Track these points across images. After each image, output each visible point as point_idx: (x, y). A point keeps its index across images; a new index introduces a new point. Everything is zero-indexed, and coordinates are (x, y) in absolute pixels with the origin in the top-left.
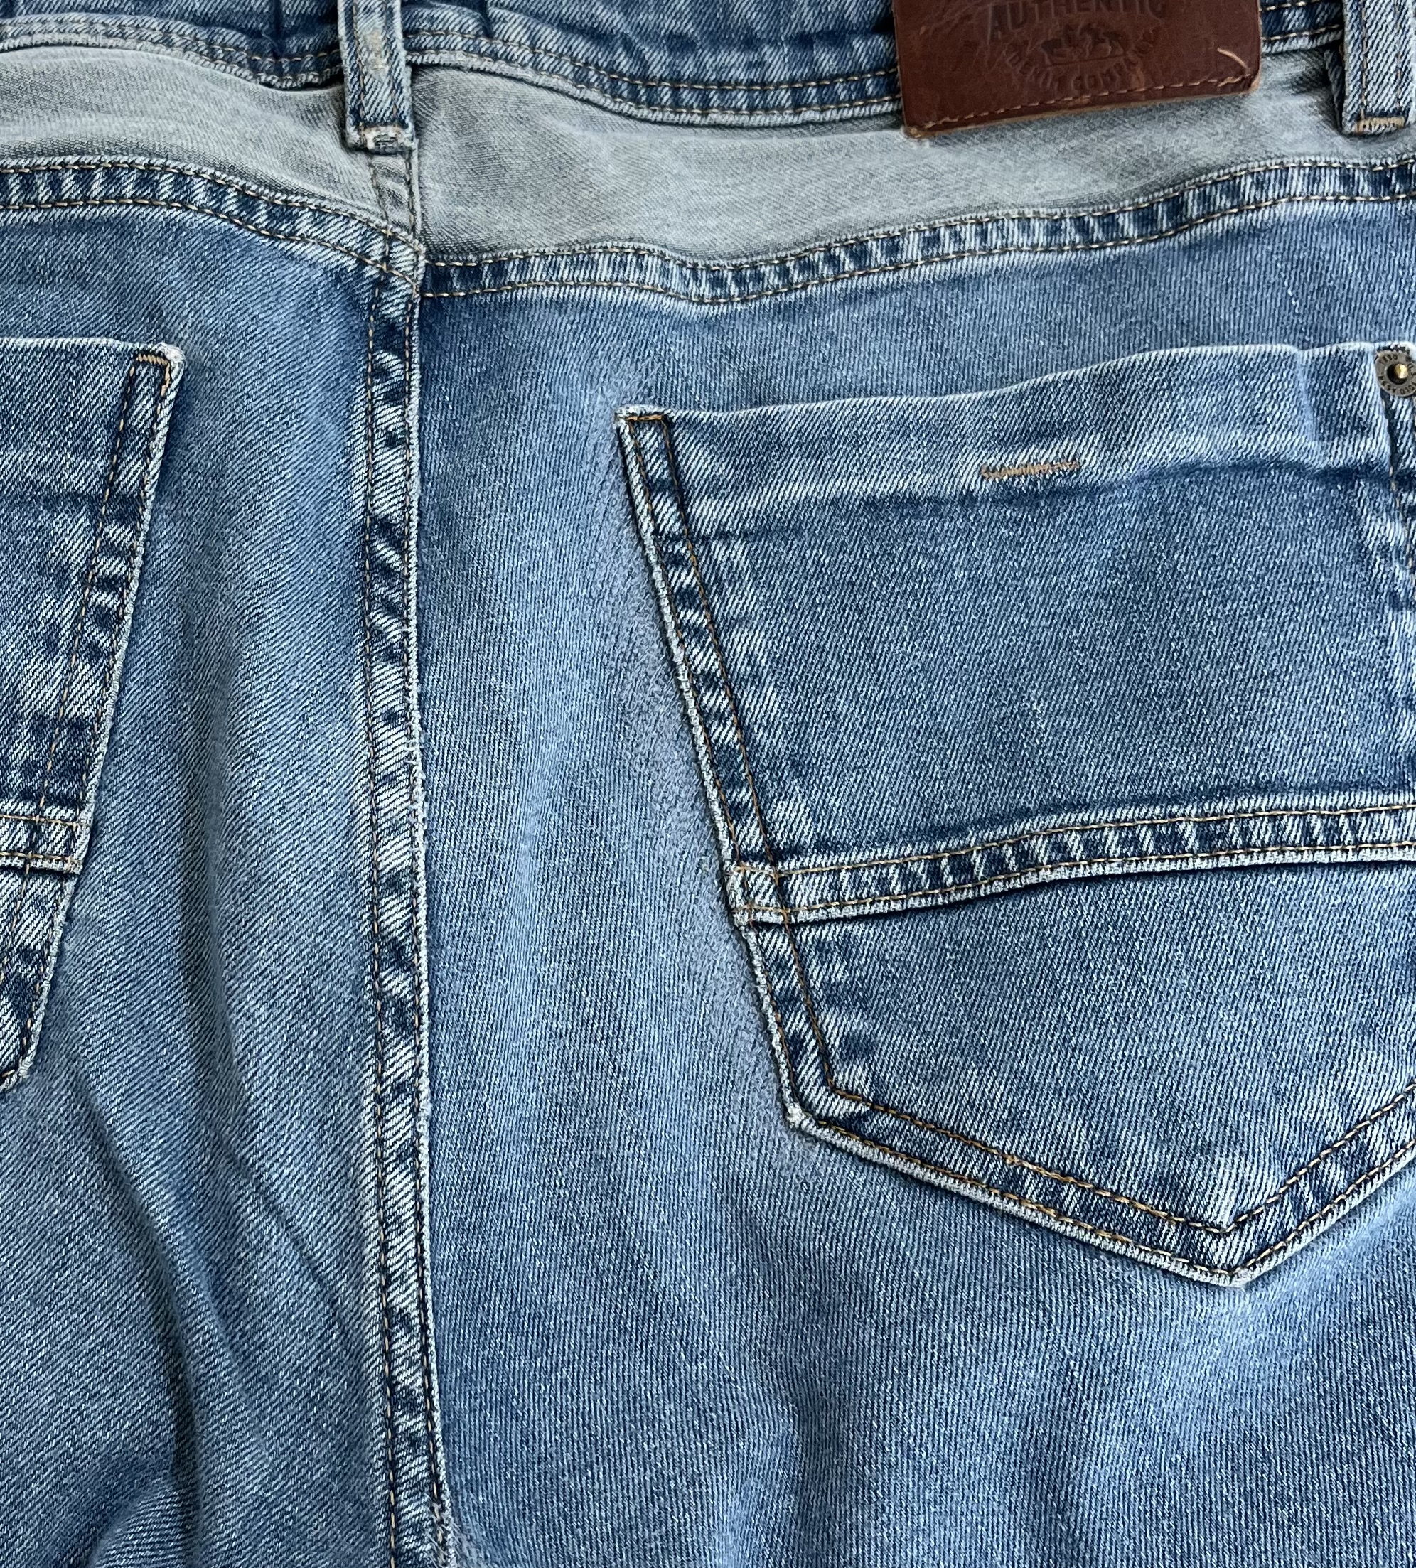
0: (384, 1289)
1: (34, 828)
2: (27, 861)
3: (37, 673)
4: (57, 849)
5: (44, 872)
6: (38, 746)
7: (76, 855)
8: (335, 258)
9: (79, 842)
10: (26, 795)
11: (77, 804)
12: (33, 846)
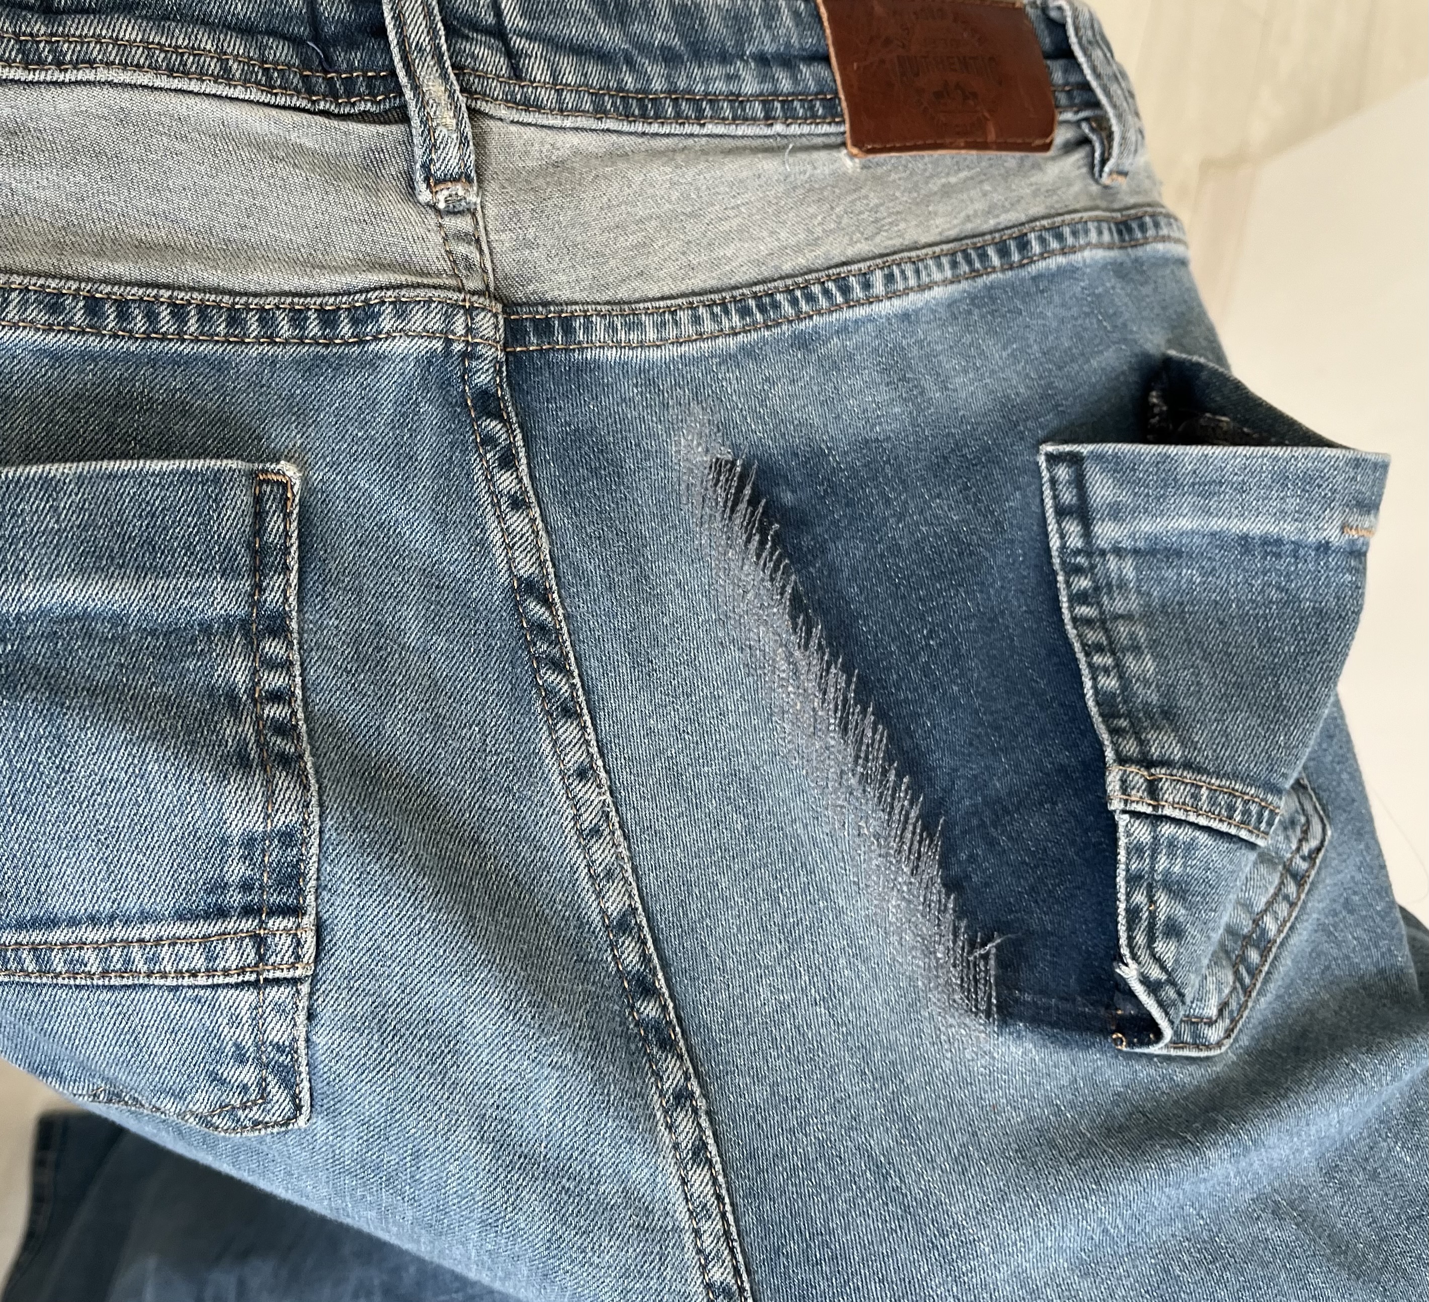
0: (704, 1268)
1: (259, 941)
2: (258, 974)
3: (239, 792)
4: (286, 958)
5: (277, 982)
6: (252, 859)
7: (305, 960)
8: (424, 345)
9: (306, 946)
10: (248, 911)
11: (297, 911)
12: (261, 958)
